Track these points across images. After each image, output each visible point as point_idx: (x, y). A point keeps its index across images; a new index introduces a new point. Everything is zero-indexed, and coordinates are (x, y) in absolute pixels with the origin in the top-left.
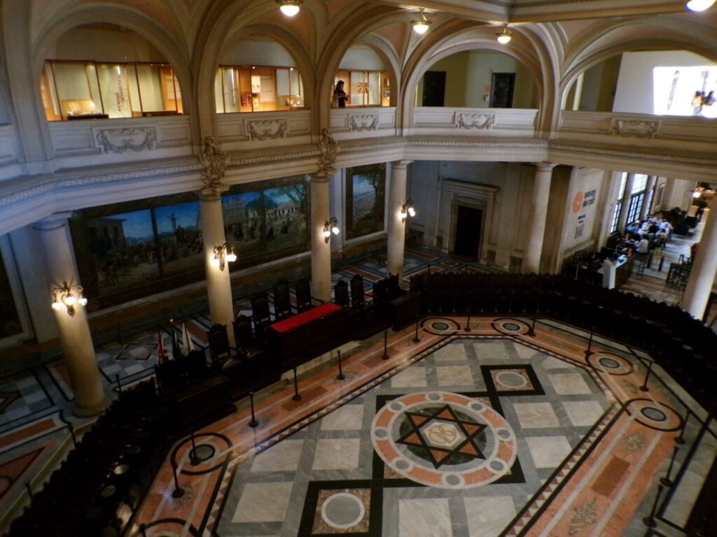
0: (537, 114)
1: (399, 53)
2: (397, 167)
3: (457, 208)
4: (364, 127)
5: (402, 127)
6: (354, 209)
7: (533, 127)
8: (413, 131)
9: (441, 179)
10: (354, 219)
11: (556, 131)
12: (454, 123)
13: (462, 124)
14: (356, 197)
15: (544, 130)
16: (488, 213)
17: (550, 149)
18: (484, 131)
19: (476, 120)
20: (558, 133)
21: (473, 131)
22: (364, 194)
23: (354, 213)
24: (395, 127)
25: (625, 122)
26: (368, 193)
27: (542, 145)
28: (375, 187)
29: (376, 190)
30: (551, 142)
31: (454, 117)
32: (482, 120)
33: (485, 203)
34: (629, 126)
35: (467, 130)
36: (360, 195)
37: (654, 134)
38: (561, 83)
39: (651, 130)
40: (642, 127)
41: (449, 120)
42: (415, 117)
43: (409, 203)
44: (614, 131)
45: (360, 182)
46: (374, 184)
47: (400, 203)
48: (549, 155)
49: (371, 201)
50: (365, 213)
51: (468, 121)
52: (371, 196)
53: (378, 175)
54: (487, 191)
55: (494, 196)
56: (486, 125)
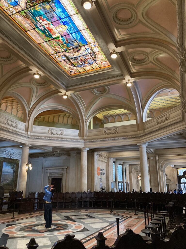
0: (79, 131)
1: (28, 104)
2: (25, 147)
3: (51, 179)
4: (12, 125)
5: (28, 131)
6: (2, 178)
7: (78, 136)
8: (32, 134)
9: (44, 168)
10: (1, 183)
11: (86, 137)
12: (49, 132)
13: (52, 133)
14: (4, 173)
15: (82, 137)
16: (64, 178)
17: (85, 142)
18: (61, 136)
19: (58, 132)
20: (87, 137)
21: (57, 136)
22: (8, 172)
23: (2, 180)
24: (25, 131)
25: (107, 130)
26: (10, 172)
27: (82, 141)
28: (13, 170)
29: (14, 172)
30: (85, 140)
31: (49, 130)
32: (60, 132)
33: (62, 174)
34: (109, 131)
35: (54, 135)
36: (6, 172)
37: (117, 132)
38: (86, 121)
39: (116, 131)
40: (113, 131)
41: (47, 131)
42: (33, 129)
43: (29, 162)
44: (105, 133)
45: (6, 166)
46: (13, 169)
47: (25, 163)
48: (85, 145)
49: (11, 177)
50: (7, 182)
51: (54, 132)
52: (11, 174)
53: (15, 165)
54: (63, 169)
55: (66, 170)
56: (61, 134)
